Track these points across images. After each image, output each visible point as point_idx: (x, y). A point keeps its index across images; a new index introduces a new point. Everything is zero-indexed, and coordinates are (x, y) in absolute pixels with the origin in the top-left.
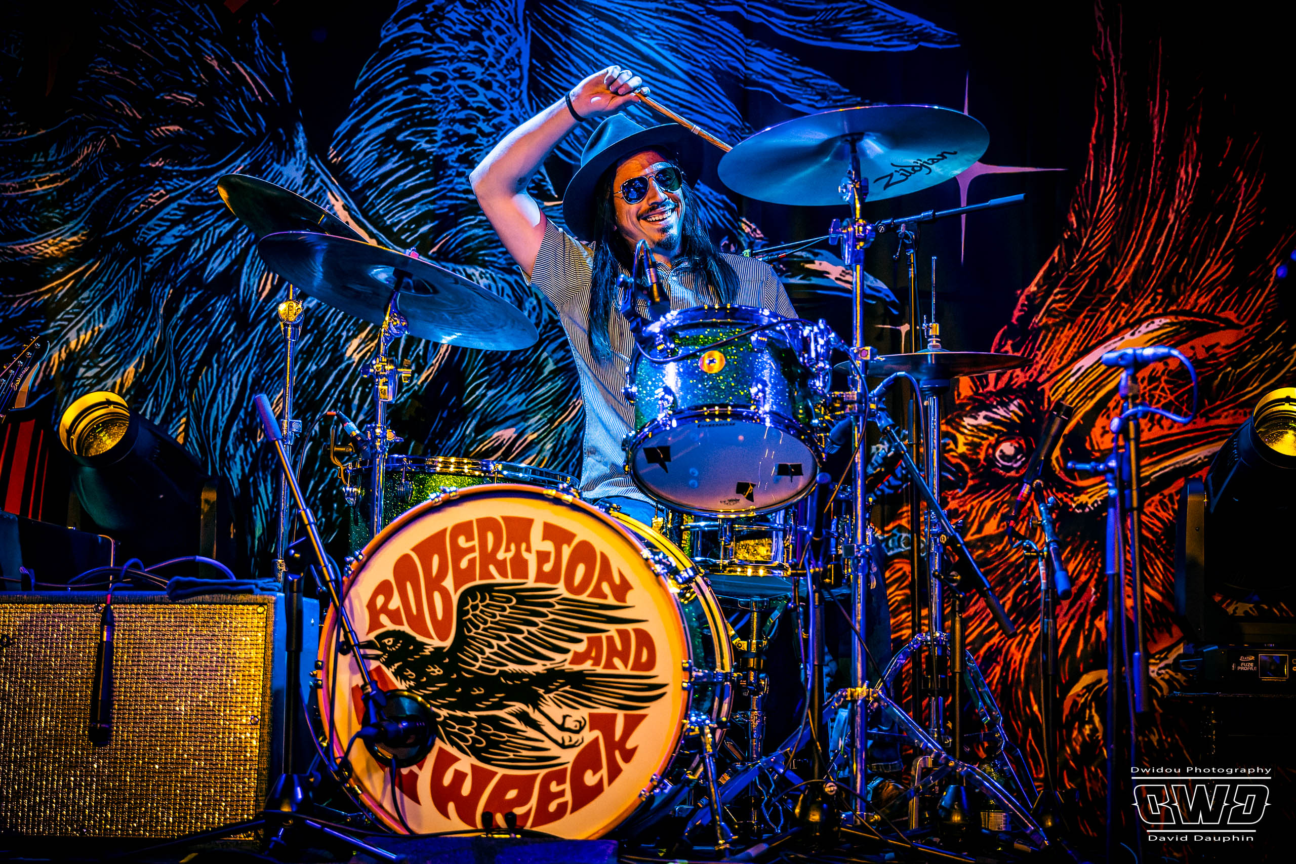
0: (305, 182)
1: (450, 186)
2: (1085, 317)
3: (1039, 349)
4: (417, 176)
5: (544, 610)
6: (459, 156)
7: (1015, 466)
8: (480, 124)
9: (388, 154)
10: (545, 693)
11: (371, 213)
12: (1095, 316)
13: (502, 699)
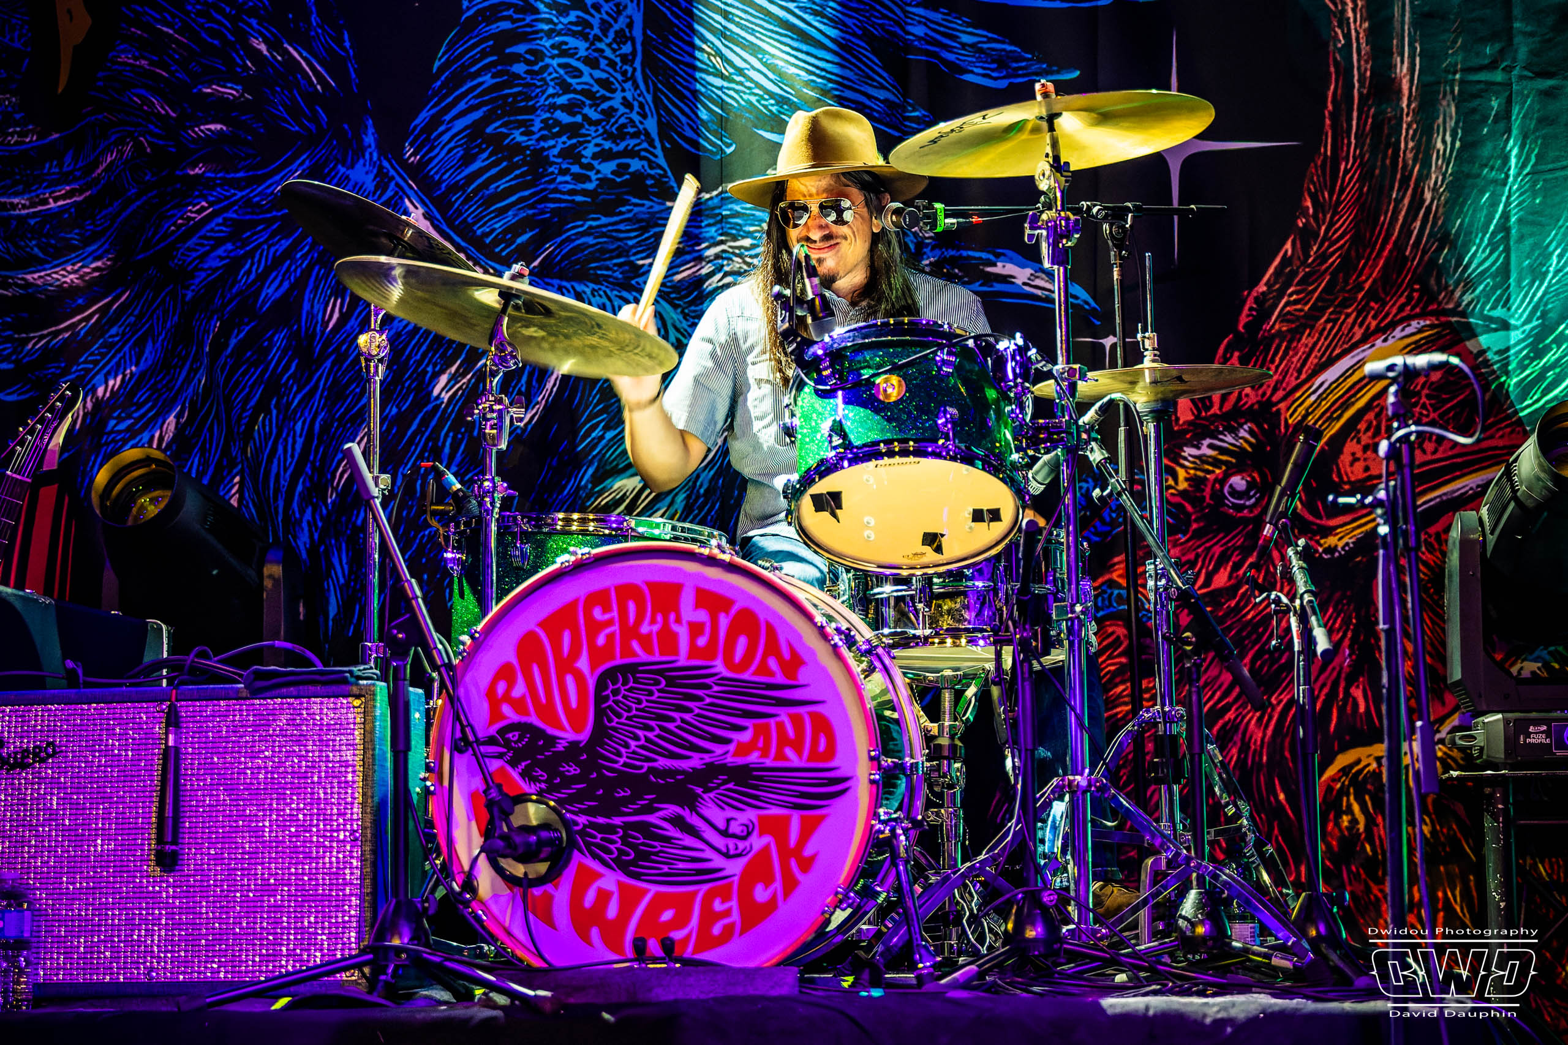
0: (376, 188)
1: (552, 186)
2: (1328, 321)
3: (1272, 361)
4: (512, 176)
5: (700, 693)
6: (562, 149)
7: (1248, 503)
8: (587, 110)
9: (476, 150)
10: (704, 792)
11: (457, 223)
12: (1338, 319)
13: (653, 801)
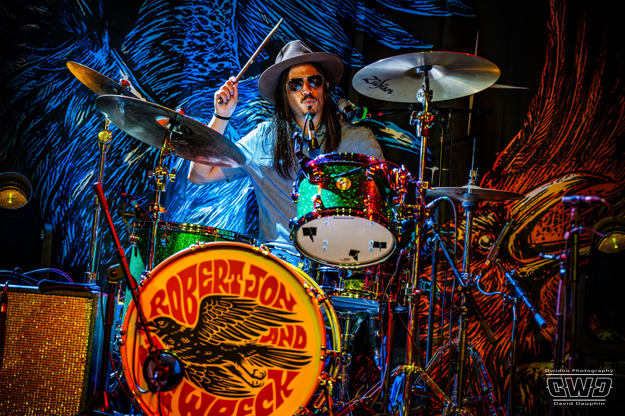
0: (107, 63)
1: (189, 73)
2: (533, 170)
3: (506, 186)
4: (172, 66)
5: (247, 312)
6: (196, 57)
7: (488, 249)
8: (208, 40)
9: (155, 52)
10: (245, 357)
11: (143, 84)
12: (537, 170)
13: (221, 358)
